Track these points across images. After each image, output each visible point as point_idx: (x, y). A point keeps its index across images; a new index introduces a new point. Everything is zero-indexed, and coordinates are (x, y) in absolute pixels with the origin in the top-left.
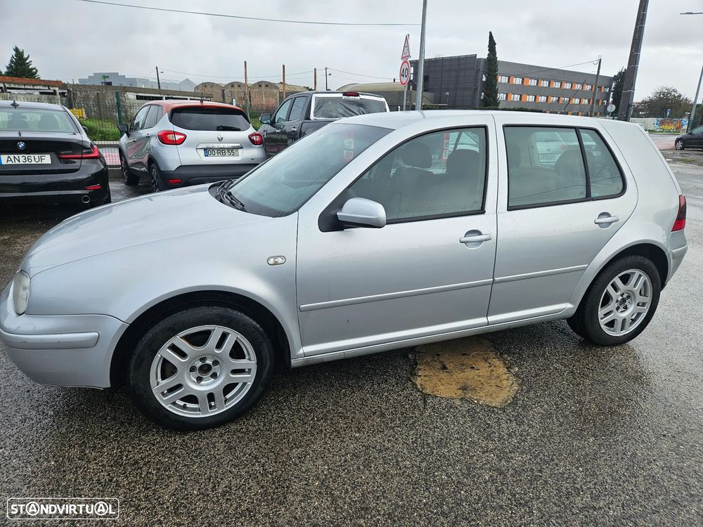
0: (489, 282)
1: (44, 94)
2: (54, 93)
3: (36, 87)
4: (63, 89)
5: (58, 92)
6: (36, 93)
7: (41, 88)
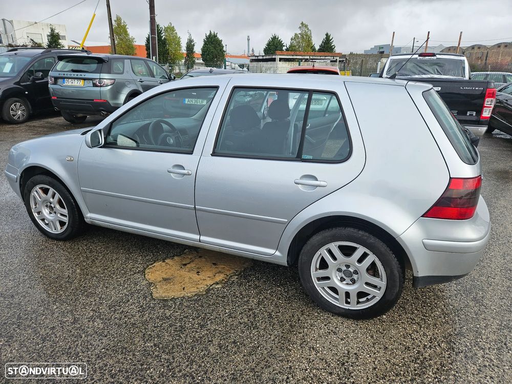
0: (191, 207)
1: (331, 61)
2: (336, 61)
3: (326, 58)
4: (342, 58)
5: (338, 60)
6: (329, 61)
7: (329, 58)
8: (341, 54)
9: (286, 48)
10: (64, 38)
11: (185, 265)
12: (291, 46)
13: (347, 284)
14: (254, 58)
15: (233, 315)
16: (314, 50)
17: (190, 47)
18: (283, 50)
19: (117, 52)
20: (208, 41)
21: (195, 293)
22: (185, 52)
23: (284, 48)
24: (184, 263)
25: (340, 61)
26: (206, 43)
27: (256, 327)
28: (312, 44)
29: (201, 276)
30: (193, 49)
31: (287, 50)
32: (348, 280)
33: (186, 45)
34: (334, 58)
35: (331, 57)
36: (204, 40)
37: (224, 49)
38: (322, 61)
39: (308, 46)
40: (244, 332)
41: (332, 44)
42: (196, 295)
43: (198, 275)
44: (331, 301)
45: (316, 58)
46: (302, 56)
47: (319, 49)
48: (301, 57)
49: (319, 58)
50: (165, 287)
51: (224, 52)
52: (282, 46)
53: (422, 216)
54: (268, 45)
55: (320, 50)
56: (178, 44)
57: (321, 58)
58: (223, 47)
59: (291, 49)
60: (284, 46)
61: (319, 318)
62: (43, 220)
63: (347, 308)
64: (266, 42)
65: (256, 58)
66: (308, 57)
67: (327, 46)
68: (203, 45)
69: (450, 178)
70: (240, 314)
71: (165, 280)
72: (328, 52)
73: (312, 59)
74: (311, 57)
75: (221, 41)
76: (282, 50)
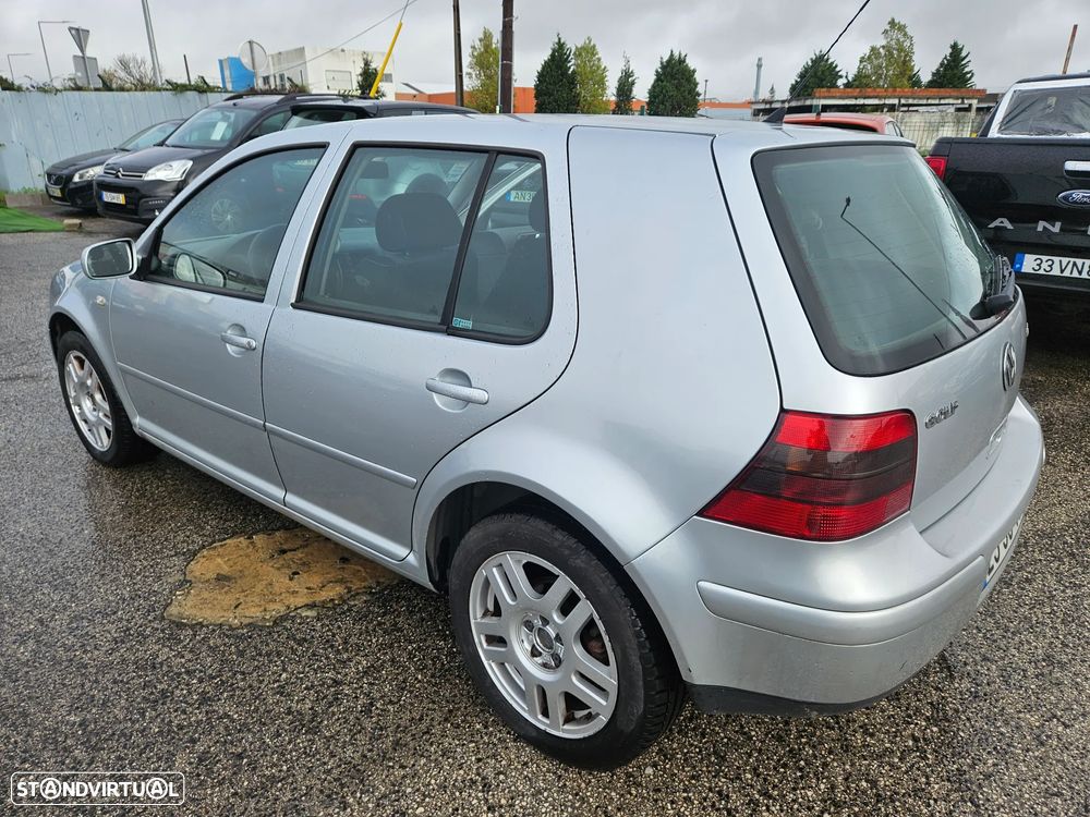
0: (261, 425)
1: (958, 110)
2: (968, 109)
3: (942, 102)
4: (989, 102)
5: (974, 107)
6: (952, 110)
7: (951, 101)
8: (984, 91)
9: (845, 81)
10: (388, 78)
11: (284, 552)
12: (859, 76)
13: (545, 665)
14: (762, 106)
15: (288, 689)
16: (916, 83)
17: (625, 87)
18: (837, 87)
19: (466, 101)
20: (664, 73)
21: (251, 620)
22: (613, 98)
23: (840, 82)
24: (285, 547)
25: (979, 110)
26: (659, 78)
27: (314, 731)
28: (912, 70)
29: (294, 585)
30: (631, 91)
31: (848, 85)
32: (546, 657)
33: (616, 84)
34: (963, 103)
35: (958, 99)
36: (657, 71)
37: (700, 89)
38: (934, 109)
39: (902, 74)
40: (280, 735)
41: (967, 70)
42: (250, 624)
43: (291, 579)
44: (511, 702)
45: (916, 102)
46: (879, 98)
47: (930, 82)
48: (876, 102)
49: (925, 102)
50: (206, 595)
51: (699, 95)
52: (837, 76)
53: (700, 513)
54: (802, 76)
55: (931, 84)
56: (601, 83)
57: (930, 102)
58: (696, 84)
59: (859, 83)
60: (841, 77)
61: (477, 738)
62: (86, 421)
63: (543, 727)
64: (799, 69)
65: (768, 106)
66: (896, 101)
67: (952, 74)
68: (652, 82)
69: (782, 410)
70: (305, 689)
71: (220, 578)
72: (954, 87)
73: (904, 105)
74: (903, 101)
75: (694, 71)
76: (834, 86)
